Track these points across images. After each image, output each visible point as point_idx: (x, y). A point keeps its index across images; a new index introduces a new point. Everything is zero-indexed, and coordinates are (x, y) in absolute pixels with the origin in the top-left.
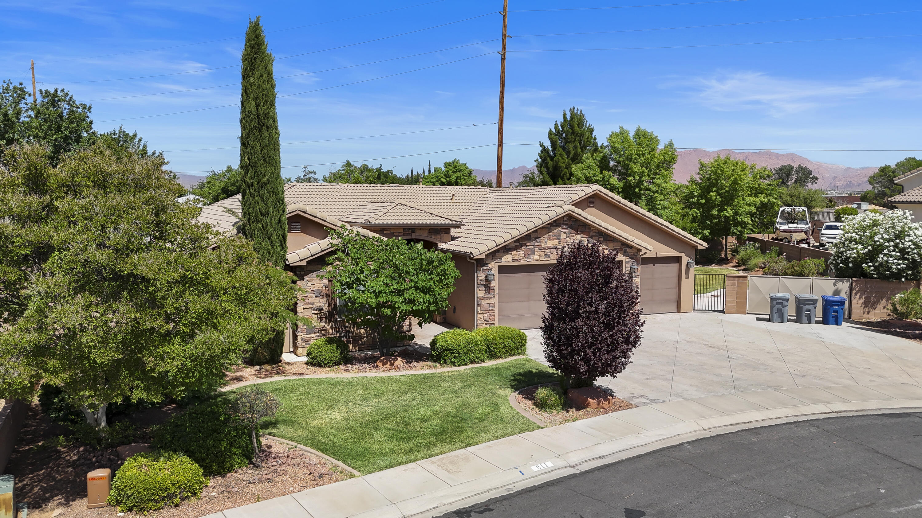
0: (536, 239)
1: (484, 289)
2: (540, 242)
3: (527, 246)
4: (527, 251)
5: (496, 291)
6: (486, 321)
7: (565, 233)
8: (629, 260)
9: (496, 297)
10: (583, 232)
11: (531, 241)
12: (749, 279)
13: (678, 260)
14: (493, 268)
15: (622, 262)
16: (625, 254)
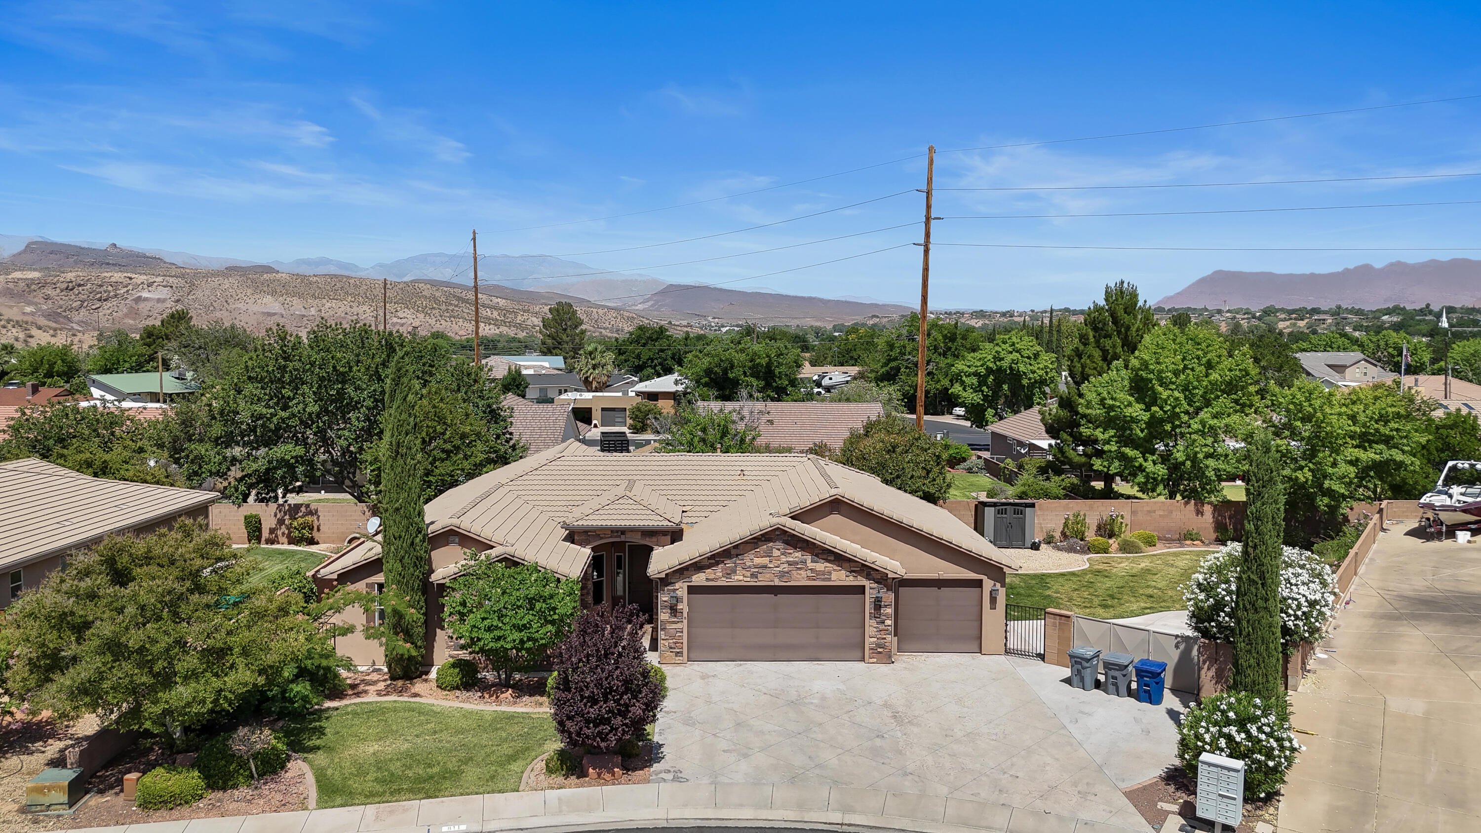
0: (737, 555)
1: (669, 611)
2: (743, 560)
3: (725, 564)
4: (726, 570)
5: (685, 615)
6: (671, 648)
7: (779, 550)
8: (875, 586)
9: (685, 621)
10: (803, 549)
11: (731, 558)
12: (1074, 619)
13: (979, 584)
14: (681, 588)
15: (864, 586)
16: (868, 577)
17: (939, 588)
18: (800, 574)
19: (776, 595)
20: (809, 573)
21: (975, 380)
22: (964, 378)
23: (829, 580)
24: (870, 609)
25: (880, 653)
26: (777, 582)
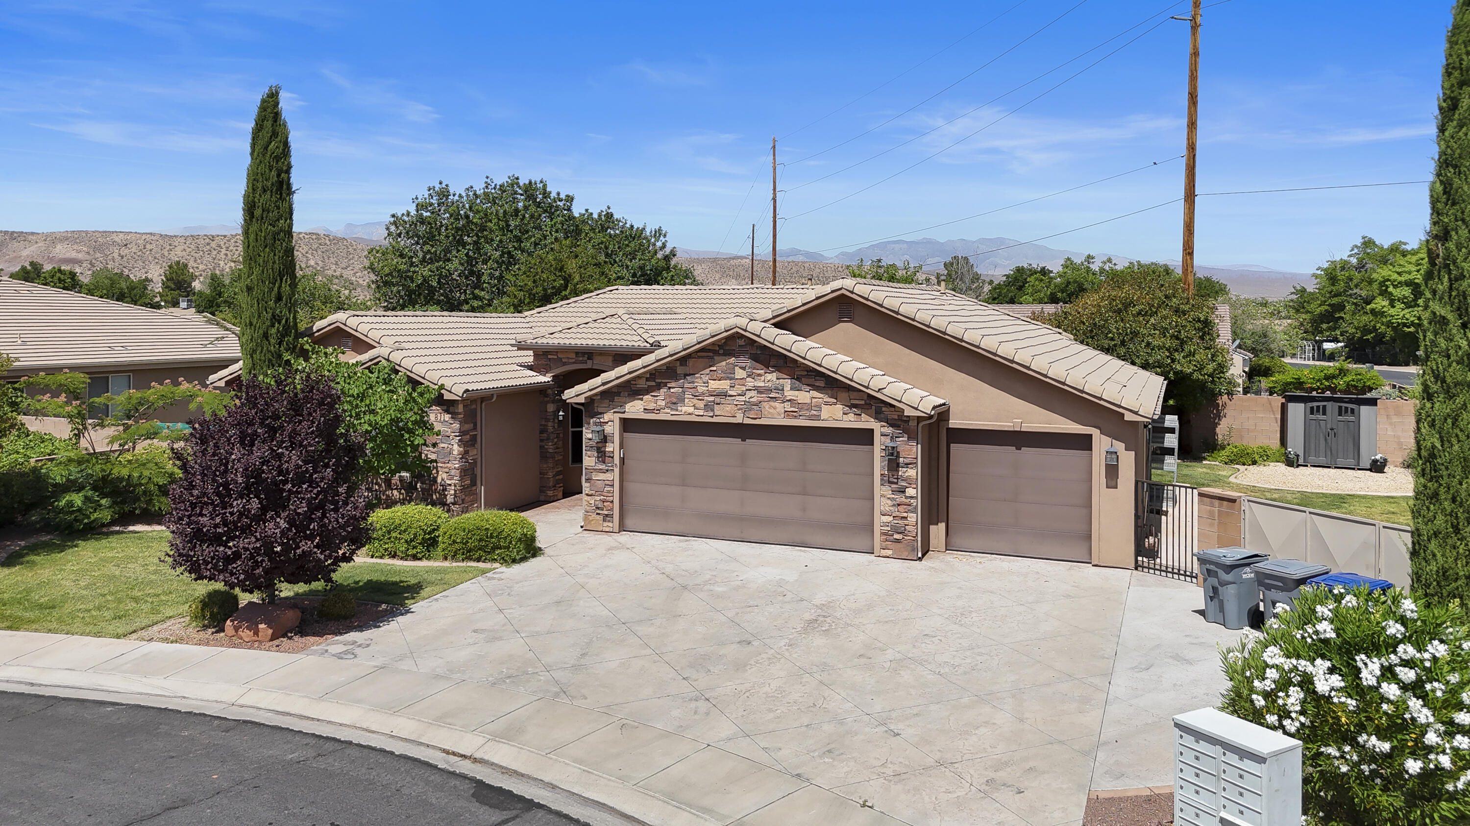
0: (686, 375)
1: (596, 454)
2: (693, 382)
3: (670, 388)
4: (670, 396)
5: (617, 461)
6: (598, 508)
7: (743, 368)
8: (889, 430)
9: (617, 471)
10: (778, 369)
11: (677, 380)
12: (1245, 506)
13: (1084, 443)
14: (611, 422)
15: (871, 431)
16: (878, 416)
17: (1019, 448)
18: (775, 408)
19: (743, 440)
20: (788, 407)
21: (1406, 292)
22: (1391, 289)
23: (818, 418)
24: (882, 468)
25: (898, 541)
26: (739, 419)
